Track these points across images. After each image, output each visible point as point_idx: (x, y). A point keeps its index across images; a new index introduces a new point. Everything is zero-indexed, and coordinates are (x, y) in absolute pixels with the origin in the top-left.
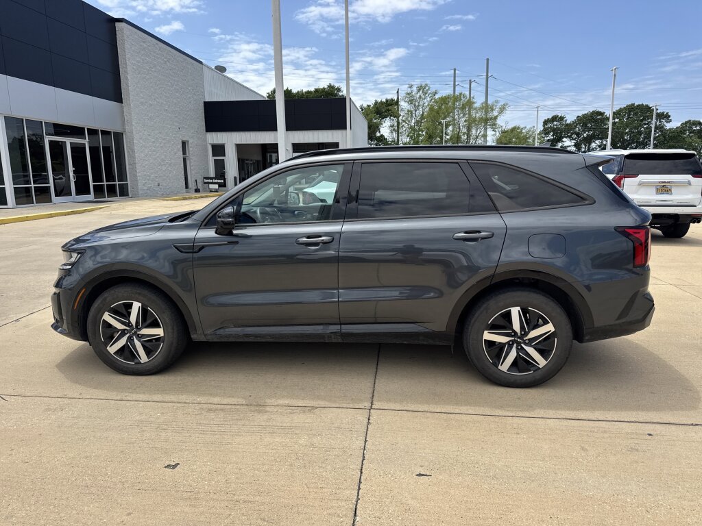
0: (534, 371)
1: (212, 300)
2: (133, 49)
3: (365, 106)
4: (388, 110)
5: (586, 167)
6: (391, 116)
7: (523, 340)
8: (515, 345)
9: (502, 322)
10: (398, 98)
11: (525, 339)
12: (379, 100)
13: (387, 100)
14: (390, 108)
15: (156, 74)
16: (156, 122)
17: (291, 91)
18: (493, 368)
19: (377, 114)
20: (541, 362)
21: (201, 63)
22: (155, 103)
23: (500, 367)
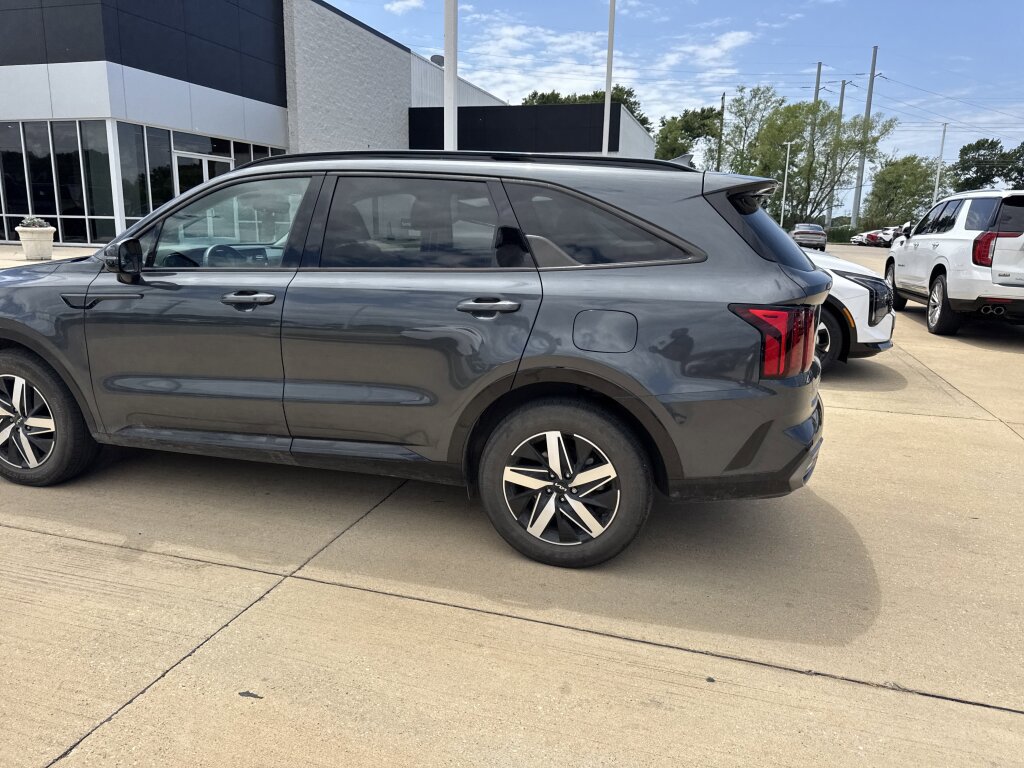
0: (584, 542)
1: (119, 382)
2: (306, 29)
3: (668, 118)
4: (704, 125)
5: (703, 195)
6: (707, 134)
7: (566, 486)
8: (554, 495)
9: (532, 455)
10: (723, 107)
11: (570, 486)
12: (691, 110)
13: (703, 111)
14: (707, 122)
15: (337, 67)
16: (333, 136)
17: (558, 95)
18: (519, 529)
19: (686, 131)
20: (596, 528)
21: (408, 50)
22: (334, 108)
23: (529, 529)
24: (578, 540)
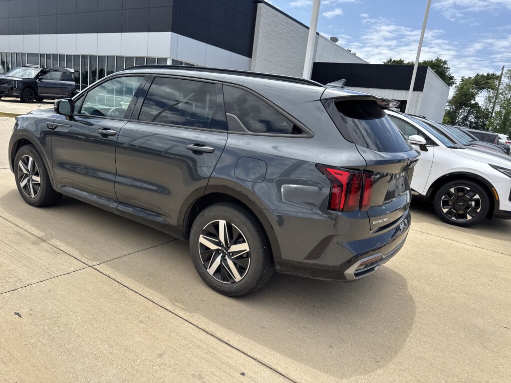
0: (232, 283)
2: (266, 21)
3: (466, 77)
4: (487, 83)
5: (320, 100)
6: (489, 88)
7: (227, 251)
8: (221, 255)
10: (502, 74)
12: (481, 74)
13: (488, 75)
14: (490, 81)
15: (279, 40)
18: (204, 269)
19: (476, 85)
20: (238, 277)
21: (318, 34)
22: (275, 60)
23: (208, 270)
24: (229, 281)
